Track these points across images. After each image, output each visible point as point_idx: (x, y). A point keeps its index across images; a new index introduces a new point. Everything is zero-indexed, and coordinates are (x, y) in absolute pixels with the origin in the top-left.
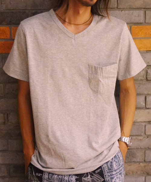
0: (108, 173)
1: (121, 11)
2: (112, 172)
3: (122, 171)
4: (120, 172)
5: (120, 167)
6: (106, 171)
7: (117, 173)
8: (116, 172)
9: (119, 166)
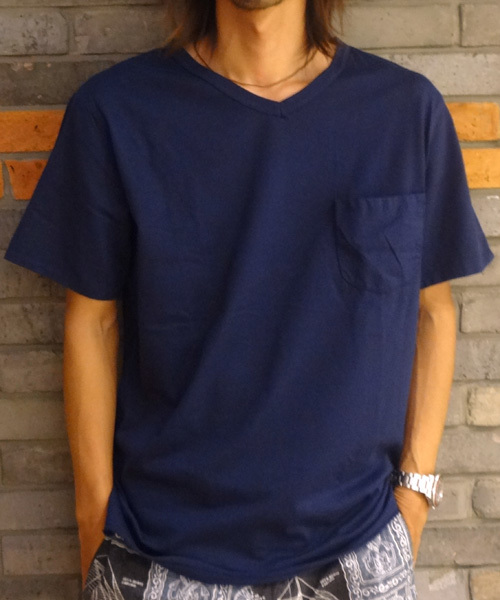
0: (361, 587)
1: (471, 55)
2: (377, 584)
3: (406, 583)
4: (401, 587)
5: (401, 571)
6: (357, 581)
7: (391, 589)
8: (387, 587)
9: (397, 566)
